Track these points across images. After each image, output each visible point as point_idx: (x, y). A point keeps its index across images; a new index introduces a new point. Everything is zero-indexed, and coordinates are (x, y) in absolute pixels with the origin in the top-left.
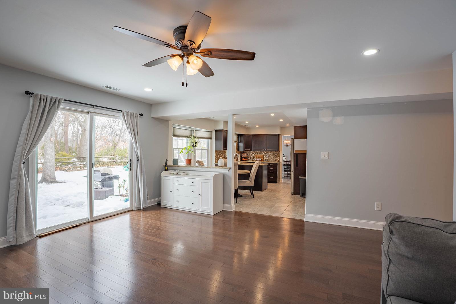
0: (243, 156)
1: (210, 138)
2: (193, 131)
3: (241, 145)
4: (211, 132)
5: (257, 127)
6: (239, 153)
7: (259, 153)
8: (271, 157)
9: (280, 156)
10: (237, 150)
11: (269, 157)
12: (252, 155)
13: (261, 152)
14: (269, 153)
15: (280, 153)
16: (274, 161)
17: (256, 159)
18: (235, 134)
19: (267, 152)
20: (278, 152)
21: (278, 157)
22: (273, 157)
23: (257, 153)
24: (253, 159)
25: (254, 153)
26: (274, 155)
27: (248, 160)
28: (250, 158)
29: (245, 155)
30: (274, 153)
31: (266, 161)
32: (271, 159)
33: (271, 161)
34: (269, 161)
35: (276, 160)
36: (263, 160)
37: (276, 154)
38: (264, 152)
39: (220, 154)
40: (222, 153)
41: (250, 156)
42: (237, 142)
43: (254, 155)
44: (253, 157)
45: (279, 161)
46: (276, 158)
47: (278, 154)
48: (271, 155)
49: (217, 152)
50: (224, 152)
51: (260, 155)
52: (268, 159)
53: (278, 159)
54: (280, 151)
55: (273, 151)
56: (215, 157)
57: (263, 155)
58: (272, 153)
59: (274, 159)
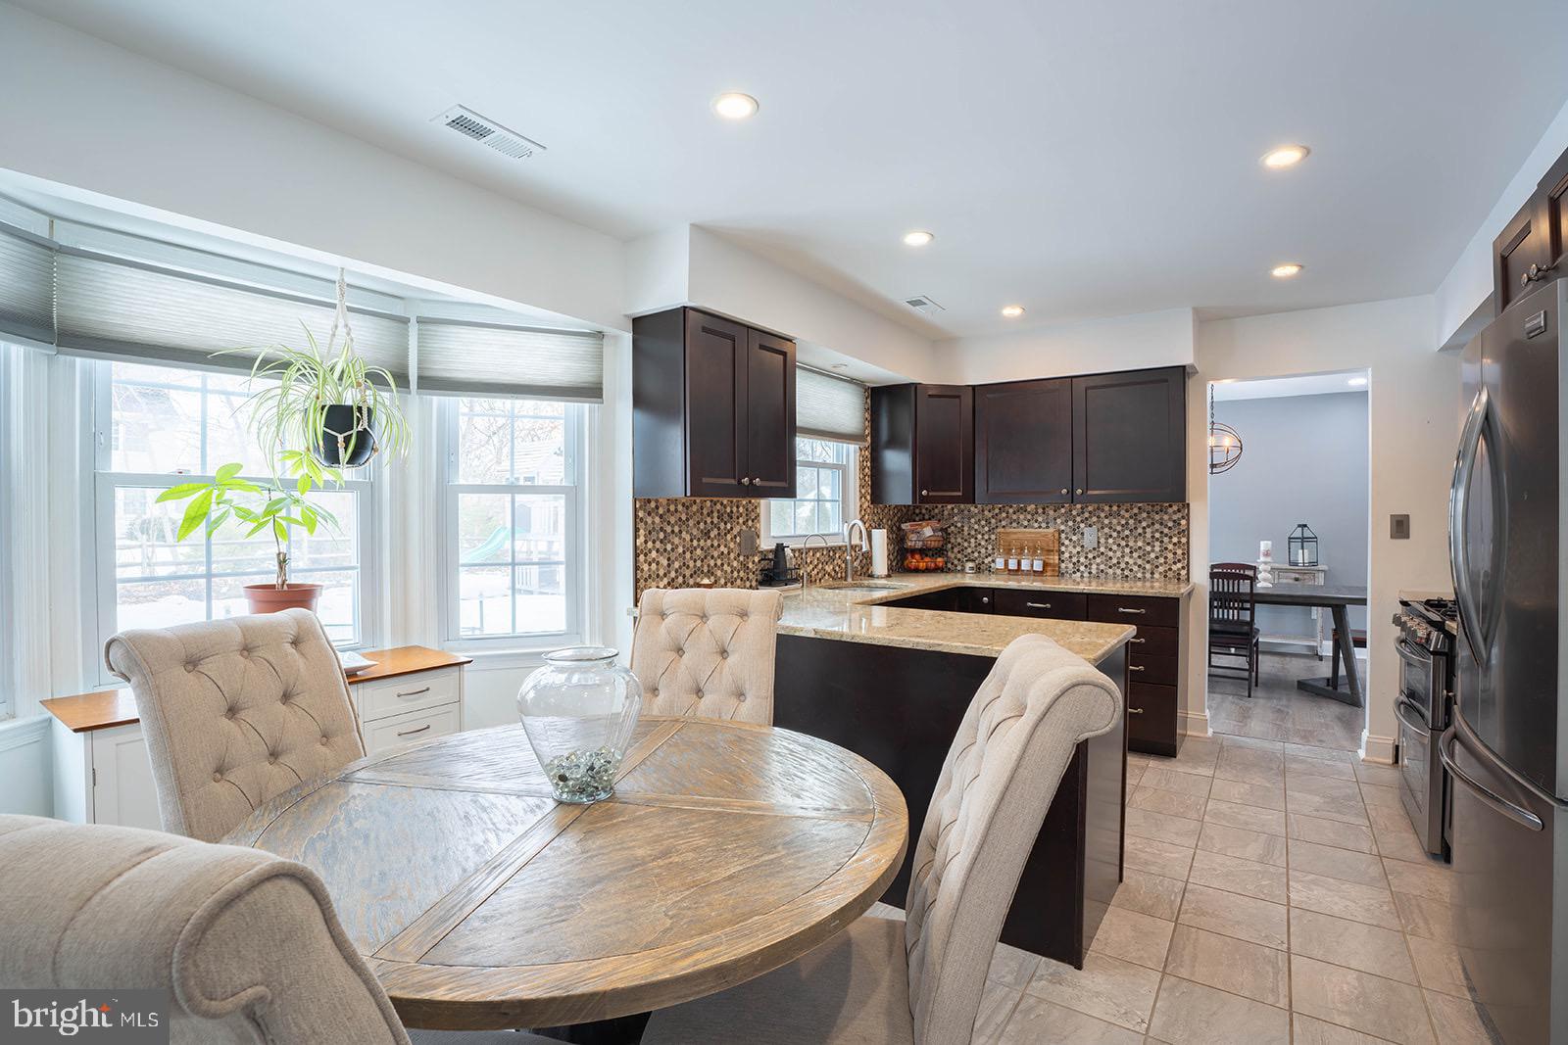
0: (913, 537)
1: (592, 391)
2: (413, 330)
3: (898, 462)
4: (599, 335)
5: (1012, 311)
6: (884, 521)
7: (1029, 517)
8: (1115, 547)
9: (1188, 542)
10: (869, 497)
11: (1102, 549)
12: (976, 530)
13: (1040, 511)
14: (1098, 517)
15: (1187, 517)
16: (1139, 575)
17: (1006, 563)
18: (852, 381)
19: (1090, 508)
20: (1170, 510)
21: (1170, 547)
22: (1131, 548)
23: (1015, 517)
24: (983, 563)
25: (993, 521)
26: (1140, 530)
27: (949, 569)
28: (959, 552)
29: (928, 532)
30: (1145, 515)
31: (1079, 574)
32: (1115, 561)
33: (1119, 572)
34: (1102, 576)
35: (1161, 569)
36: (1060, 567)
37: (1157, 526)
38: (1063, 510)
39: (702, 526)
40: (726, 524)
41: (959, 540)
42: (869, 438)
43: (986, 529)
44: (983, 543)
45: (1179, 579)
46: (1157, 558)
47: (1174, 521)
48: (1115, 534)
49: (661, 517)
50: (741, 510)
51: (1033, 530)
52: (1094, 557)
53: (1175, 563)
54: (1188, 504)
55: (1132, 500)
56: (636, 556)
57: (1059, 534)
58: (1123, 517)
59: (1140, 562)
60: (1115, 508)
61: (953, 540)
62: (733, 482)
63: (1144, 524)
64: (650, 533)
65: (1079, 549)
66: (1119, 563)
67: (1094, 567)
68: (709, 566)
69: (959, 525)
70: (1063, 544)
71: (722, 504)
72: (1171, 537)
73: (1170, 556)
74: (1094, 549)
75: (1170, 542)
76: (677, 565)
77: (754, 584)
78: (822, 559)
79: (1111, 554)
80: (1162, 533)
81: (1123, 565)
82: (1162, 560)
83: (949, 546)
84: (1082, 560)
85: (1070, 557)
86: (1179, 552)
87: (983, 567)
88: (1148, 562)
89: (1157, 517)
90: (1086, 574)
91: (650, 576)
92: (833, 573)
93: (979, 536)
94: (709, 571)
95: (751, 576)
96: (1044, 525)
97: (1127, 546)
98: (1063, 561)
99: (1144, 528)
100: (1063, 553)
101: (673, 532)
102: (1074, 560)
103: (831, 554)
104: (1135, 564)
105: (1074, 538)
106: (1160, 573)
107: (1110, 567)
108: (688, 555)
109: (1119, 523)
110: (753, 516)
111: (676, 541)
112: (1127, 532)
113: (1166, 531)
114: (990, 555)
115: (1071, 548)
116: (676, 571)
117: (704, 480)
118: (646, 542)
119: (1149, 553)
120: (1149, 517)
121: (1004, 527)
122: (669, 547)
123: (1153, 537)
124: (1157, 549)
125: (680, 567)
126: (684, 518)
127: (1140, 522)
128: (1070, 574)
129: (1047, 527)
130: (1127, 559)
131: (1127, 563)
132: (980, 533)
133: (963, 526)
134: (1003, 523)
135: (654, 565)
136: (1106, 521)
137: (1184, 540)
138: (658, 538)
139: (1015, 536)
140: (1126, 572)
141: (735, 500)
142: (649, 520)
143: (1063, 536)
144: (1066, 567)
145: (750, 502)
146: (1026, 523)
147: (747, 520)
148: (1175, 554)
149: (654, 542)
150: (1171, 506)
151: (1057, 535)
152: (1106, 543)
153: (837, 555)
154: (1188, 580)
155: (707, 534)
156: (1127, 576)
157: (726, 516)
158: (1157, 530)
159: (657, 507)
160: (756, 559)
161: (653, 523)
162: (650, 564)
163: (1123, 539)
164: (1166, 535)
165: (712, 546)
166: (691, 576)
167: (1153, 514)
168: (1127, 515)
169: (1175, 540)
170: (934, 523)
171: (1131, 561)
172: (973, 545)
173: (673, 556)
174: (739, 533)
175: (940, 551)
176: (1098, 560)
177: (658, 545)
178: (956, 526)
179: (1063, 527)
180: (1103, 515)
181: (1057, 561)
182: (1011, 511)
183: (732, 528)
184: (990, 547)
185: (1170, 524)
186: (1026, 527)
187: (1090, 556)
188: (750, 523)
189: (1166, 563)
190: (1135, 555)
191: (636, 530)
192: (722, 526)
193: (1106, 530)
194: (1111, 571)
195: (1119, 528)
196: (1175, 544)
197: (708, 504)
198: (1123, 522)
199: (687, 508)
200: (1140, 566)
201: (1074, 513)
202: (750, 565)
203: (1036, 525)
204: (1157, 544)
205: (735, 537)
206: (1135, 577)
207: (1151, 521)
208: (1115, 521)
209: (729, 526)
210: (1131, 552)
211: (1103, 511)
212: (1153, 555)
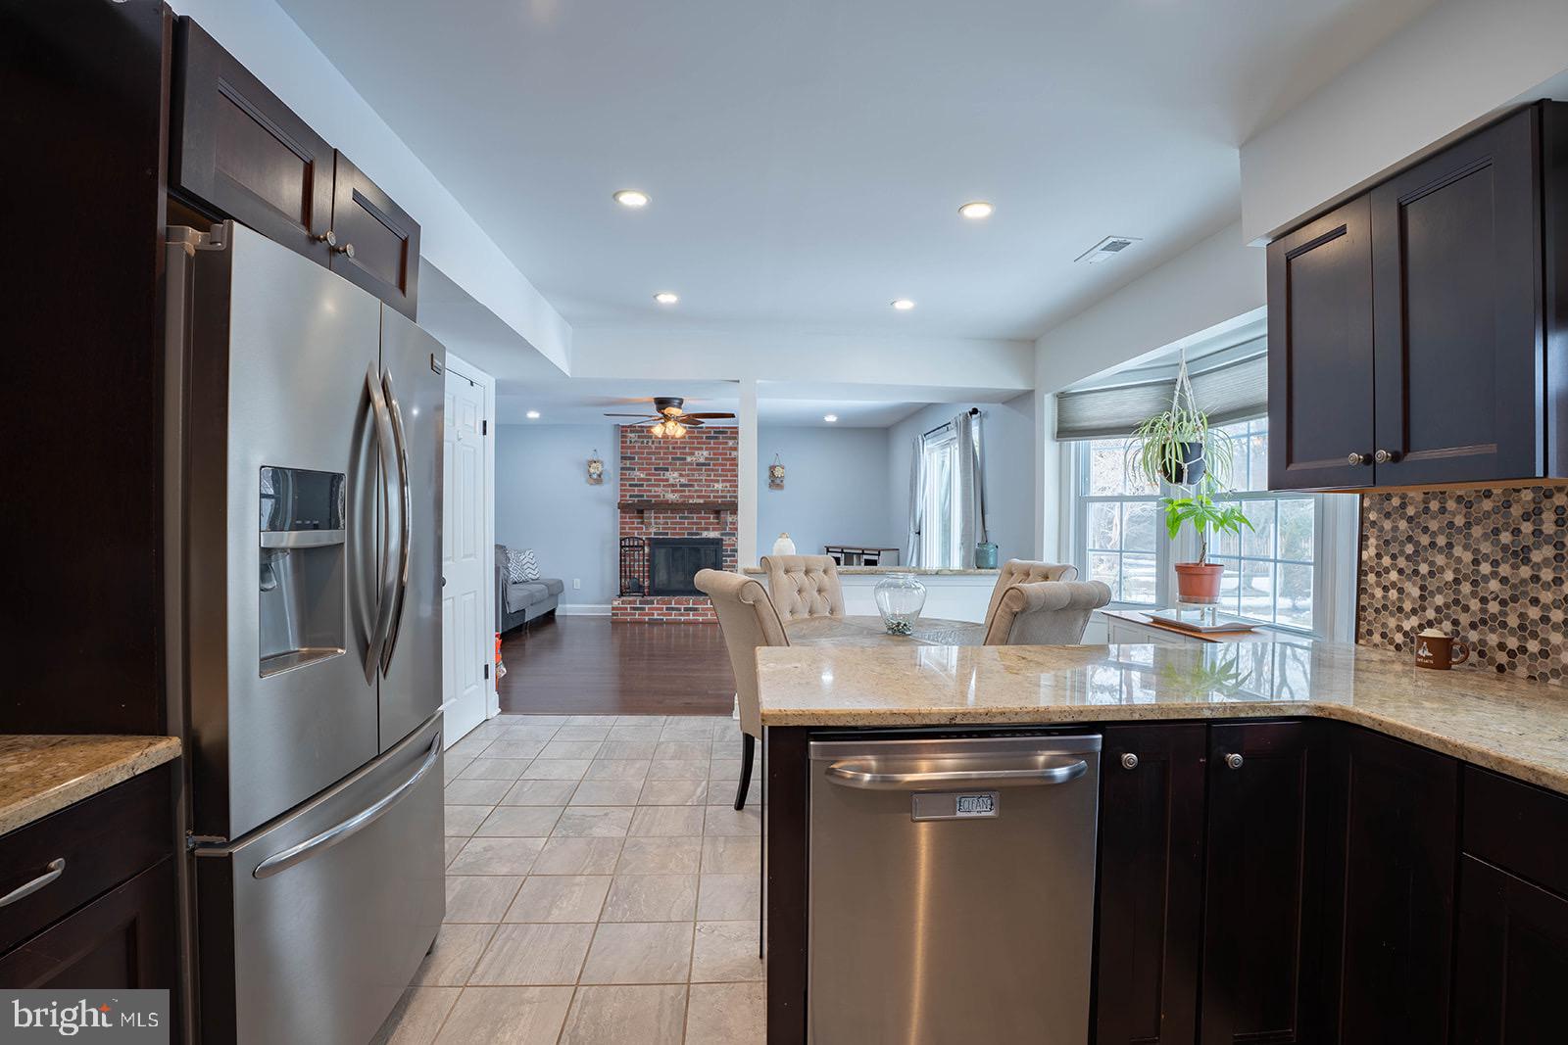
39: (1506, 537)
49: (1410, 520)
56: (1361, 573)
64: (1387, 543)
68: (1523, 616)
76: (1439, 600)
91: (1385, 607)
94: (1522, 628)
101: (1433, 545)
108: (1466, 588)
111: (1440, 560)
116: (1438, 610)
118: (1379, 556)
122: (1424, 569)
125: (1447, 606)
126: (1459, 521)
135: (1393, 594)
138: (1402, 552)
142: (1387, 525)
149: (1394, 557)
155: (1523, 556)
159: (1403, 506)
161: (1395, 529)
162: (1386, 589)
166: (1473, 626)
173: (1432, 584)
177: (1402, 562)
191: (1363, 539)
199: (1469, 505)
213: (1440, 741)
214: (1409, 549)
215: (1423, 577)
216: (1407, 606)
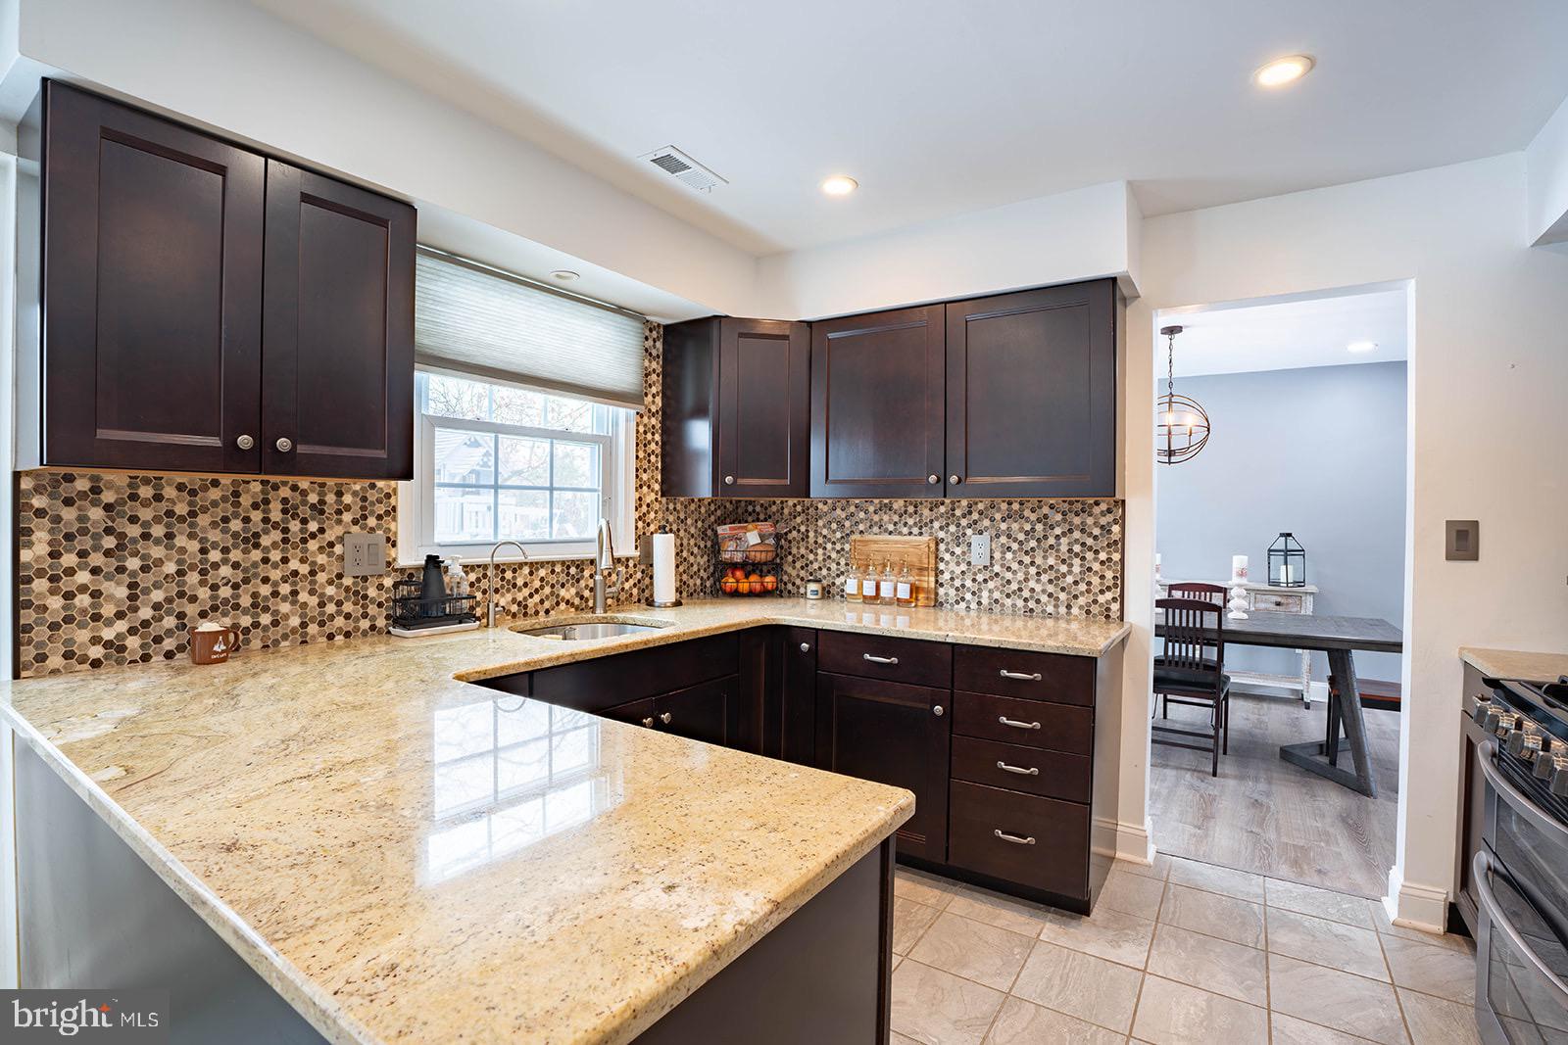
5: (838, 187)
6: (689, 521)
7: (896, 518)
8: (1015, 566)
9: (1122, 560)
10: (657, 487)
11: (997, 568)
12: (825, 537)
13: (911, 509)
14: (992, 520)
15: (1121, 521)
16: (1050, 609)
17: (860, 587)
18: (620, 310)
19: (981, 506)
20: (1097, 510)
21: (1096, 566)
22: (1038, 567)
23: (876, 518)
24: (834, 584)
25: (847, 524)
26: (1052, 541)
27: (789, 592)
28: (802, 568)
29: (752, 538)
30: (1059, 517)
31: (963, 605)
32: (1014, 586)
33: (1020, 603)
34: (997, 608)
35: (1082, 601)
36: (937, 594)
37: (1077, 534)
38: (942, 509)
39: (236, 525)
40: (304, 521)
41: (803, 551)
42: (659, 400)
43: (838, 535)
44: (834, 555)
45: (1108, 617)
46: (1076, 583)
47: (1102, 527)
48: (1015, 546)
49: (108, 508)
50: (347, 499)
51: (899, 538)
52: (985, 581)
53: (1102, 592)
54: (1123, 501)
55: (1039, 492)
56: (20, 580)
57: (937, 544)
58: (1027, 520)
59: (1050, 588)
60: (1016, 506)
61: (794, 551)
62: (214, 442)
63: (1058, 531)
64: (69, 537)
65: (963, 567)
66: (1020, 590)
67: (985, 594)
68: (255, 595)
69: (803, 528)
70: (942, 560)
71: (294, 488)
72: (1096, 552)
73: (1096, 580)
74: (985, 567)
75: (1096, 559)
76: (158, 596)
77: (381, 623)
78: (553, 579)
79: (1009, 575)
80: (1083, 544)
81: (1026, 594)
82: (1083, 587)
83: (790, 558)
84: (969, 583)
85: (952, 579)
86: (1109, 575)
87: (834, 590)
88: (1063, 589)
89: (1077, 521)
90: (974, 606)
91: (68, 619)
92: (577, 601)
93: (829, 546)
94: (255, 605)
95: (372, 610)
96: (915, 530)
97: (1032, 563)
98: (942, 585)
99: (1057, 537)
100: (942, 572)
101: (146, 535)
102: (958, 583)
103: (573, 570)
104: (1044, 591)
105: (958, 551)
106: (1081, 608)
107: (1008, 596)
108: (193, 578)
109: (1021, 529)
110: (381, 509)
111: (157, 552)
112: (1033, 544)
113: (1090, 541)
114: (842, 573)
115: (952, 566)
116: (156, 607)
117: (103, 434)
118: (54, 555)
119: (1064, 576)
120: (1064, 520)
121: (861, 532)
122: (133, 564)
123: (1070, 551)
124: (1076, 569)
125: (169, 600)
126: (181, 509)
127: (1052, 527)
128: (952, 605)
129: (921, 534)
130: (1032, 584)
131: (1032, 590)
132: (829, 540)
133: (807, 531)
134: (861, 527)
135: (82, 600)
136: (1004, 526)
137: (1116, 557)
138: (96, 547)
139: (875, 547)
140: (1031, 604)
141: (331, 482)
143: (942, 547)
144: (946, 594)
145: (373, 486)
146: (891, 527)
147: (364, 517)
148: (1102, 577)
149: (82, 554)
150: (1097, 504)
151: (933, 546)
152: (1003, 558)
153: (587, 573)
154: (1121, 617)
155: (253, 541)
156: (1032, 610)
157: (304, 511)
158: (1077, 541)
159: (95, 491)
160: (388, 582)
161: (83, 518)
162: (68, 596)
163: (1027, 553)
164: (1090, 549)
165: (266, 560)
166: (202, 615)
167: (1070, 516)
168: (1033, 517)
169: (1103, 556)
170: (767, 527)
171: (1038, 588)
172: (820, 558)
173: (145, 580)
174: (341, 540)
175: (775, 567)
176: (991, 585)
177: (96, 559)
178: (799, 531)
179: (941, 534)
180: (998, 516)
181: (932, 585)
182: (871, 509)
183: (322, 531)
184: (843, 562)
185: (1096, 531)
186: (890, 533)
187: (980, 578)
188: (372, 522)
189: (1088, 591)
190: (1044, 578)
191: (22, 532)
192: (295, 526)
193: (1003, 539)
194: (1008, 602)
195: (1021, 537)
196: (1102, 563)
197: (256, 487)
198: (1028, 527)
199: (193, 493)
200: (1050, 595)
201: (958, 513)
202: (372, 592)
203: (905, 530)
204: (1077, 562)
205: (331, 545)
206: (1044, 611)
207: (1067, 527)
208: (1015, 526)
209: (313, 526)
210: (1038, 574)
211: (999, 510)
212: (1070, 579)
213: (527, 664)
214: (109, 542)
215: (134, 574)
216: (108, 610)
